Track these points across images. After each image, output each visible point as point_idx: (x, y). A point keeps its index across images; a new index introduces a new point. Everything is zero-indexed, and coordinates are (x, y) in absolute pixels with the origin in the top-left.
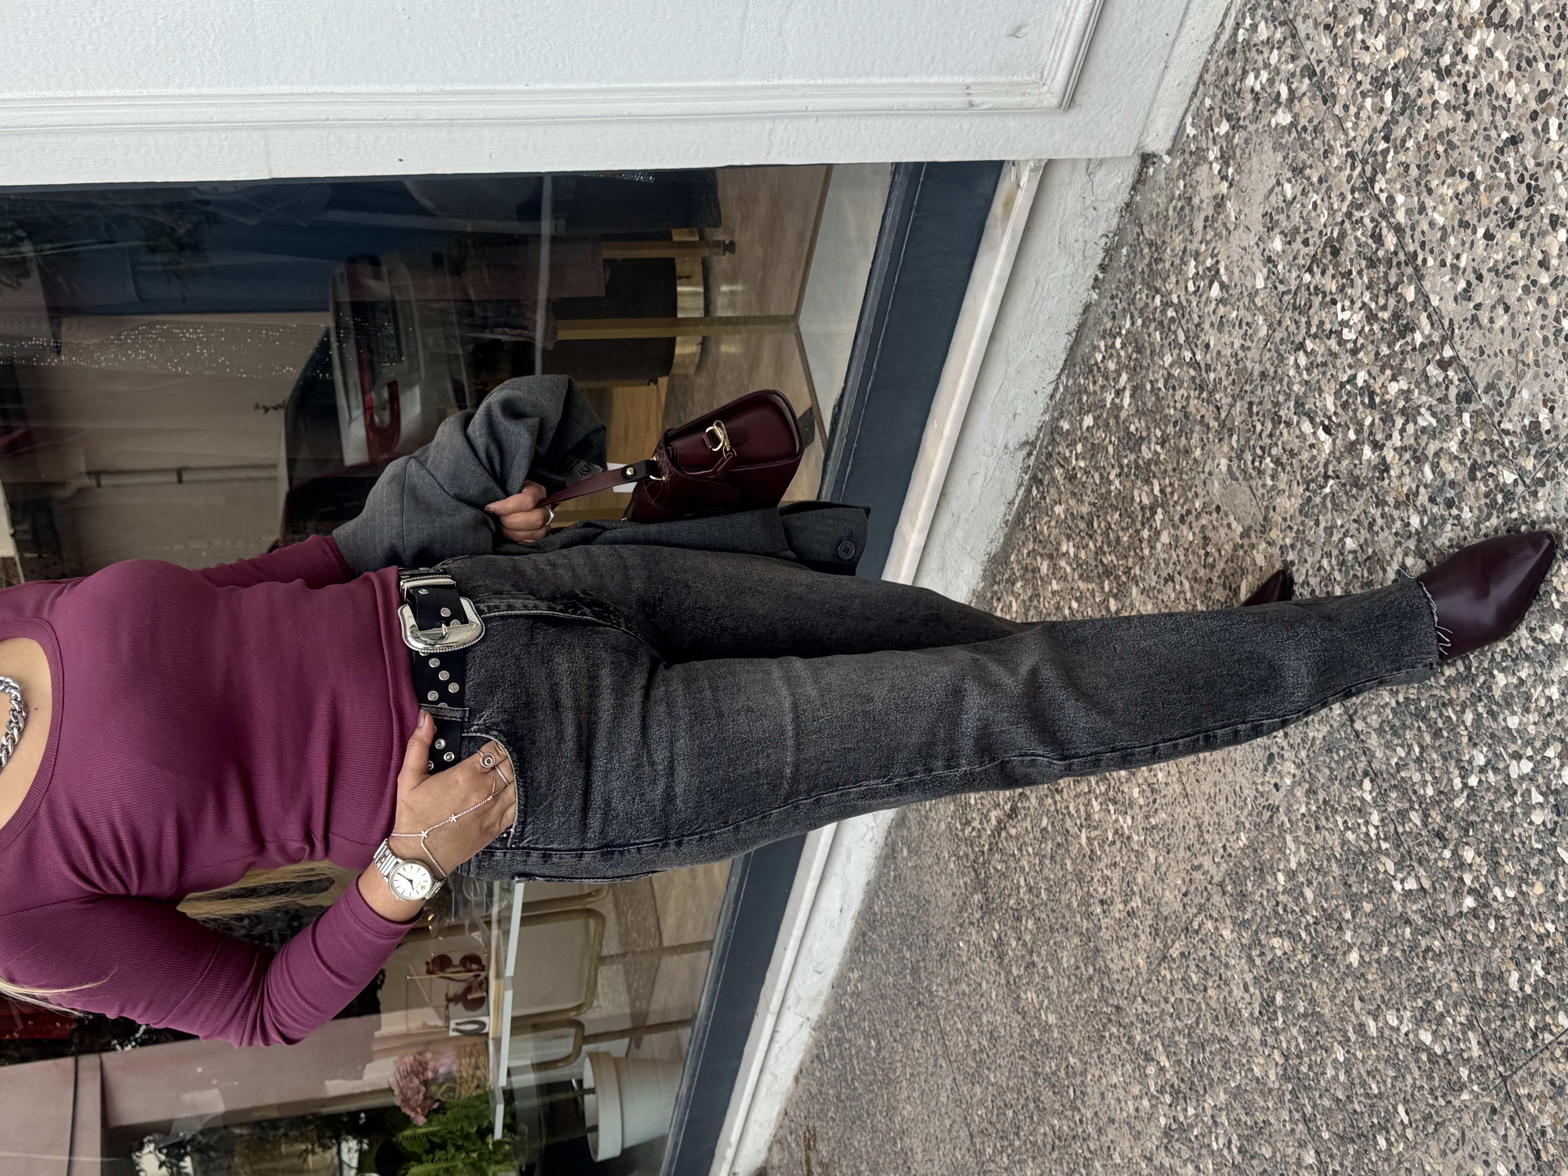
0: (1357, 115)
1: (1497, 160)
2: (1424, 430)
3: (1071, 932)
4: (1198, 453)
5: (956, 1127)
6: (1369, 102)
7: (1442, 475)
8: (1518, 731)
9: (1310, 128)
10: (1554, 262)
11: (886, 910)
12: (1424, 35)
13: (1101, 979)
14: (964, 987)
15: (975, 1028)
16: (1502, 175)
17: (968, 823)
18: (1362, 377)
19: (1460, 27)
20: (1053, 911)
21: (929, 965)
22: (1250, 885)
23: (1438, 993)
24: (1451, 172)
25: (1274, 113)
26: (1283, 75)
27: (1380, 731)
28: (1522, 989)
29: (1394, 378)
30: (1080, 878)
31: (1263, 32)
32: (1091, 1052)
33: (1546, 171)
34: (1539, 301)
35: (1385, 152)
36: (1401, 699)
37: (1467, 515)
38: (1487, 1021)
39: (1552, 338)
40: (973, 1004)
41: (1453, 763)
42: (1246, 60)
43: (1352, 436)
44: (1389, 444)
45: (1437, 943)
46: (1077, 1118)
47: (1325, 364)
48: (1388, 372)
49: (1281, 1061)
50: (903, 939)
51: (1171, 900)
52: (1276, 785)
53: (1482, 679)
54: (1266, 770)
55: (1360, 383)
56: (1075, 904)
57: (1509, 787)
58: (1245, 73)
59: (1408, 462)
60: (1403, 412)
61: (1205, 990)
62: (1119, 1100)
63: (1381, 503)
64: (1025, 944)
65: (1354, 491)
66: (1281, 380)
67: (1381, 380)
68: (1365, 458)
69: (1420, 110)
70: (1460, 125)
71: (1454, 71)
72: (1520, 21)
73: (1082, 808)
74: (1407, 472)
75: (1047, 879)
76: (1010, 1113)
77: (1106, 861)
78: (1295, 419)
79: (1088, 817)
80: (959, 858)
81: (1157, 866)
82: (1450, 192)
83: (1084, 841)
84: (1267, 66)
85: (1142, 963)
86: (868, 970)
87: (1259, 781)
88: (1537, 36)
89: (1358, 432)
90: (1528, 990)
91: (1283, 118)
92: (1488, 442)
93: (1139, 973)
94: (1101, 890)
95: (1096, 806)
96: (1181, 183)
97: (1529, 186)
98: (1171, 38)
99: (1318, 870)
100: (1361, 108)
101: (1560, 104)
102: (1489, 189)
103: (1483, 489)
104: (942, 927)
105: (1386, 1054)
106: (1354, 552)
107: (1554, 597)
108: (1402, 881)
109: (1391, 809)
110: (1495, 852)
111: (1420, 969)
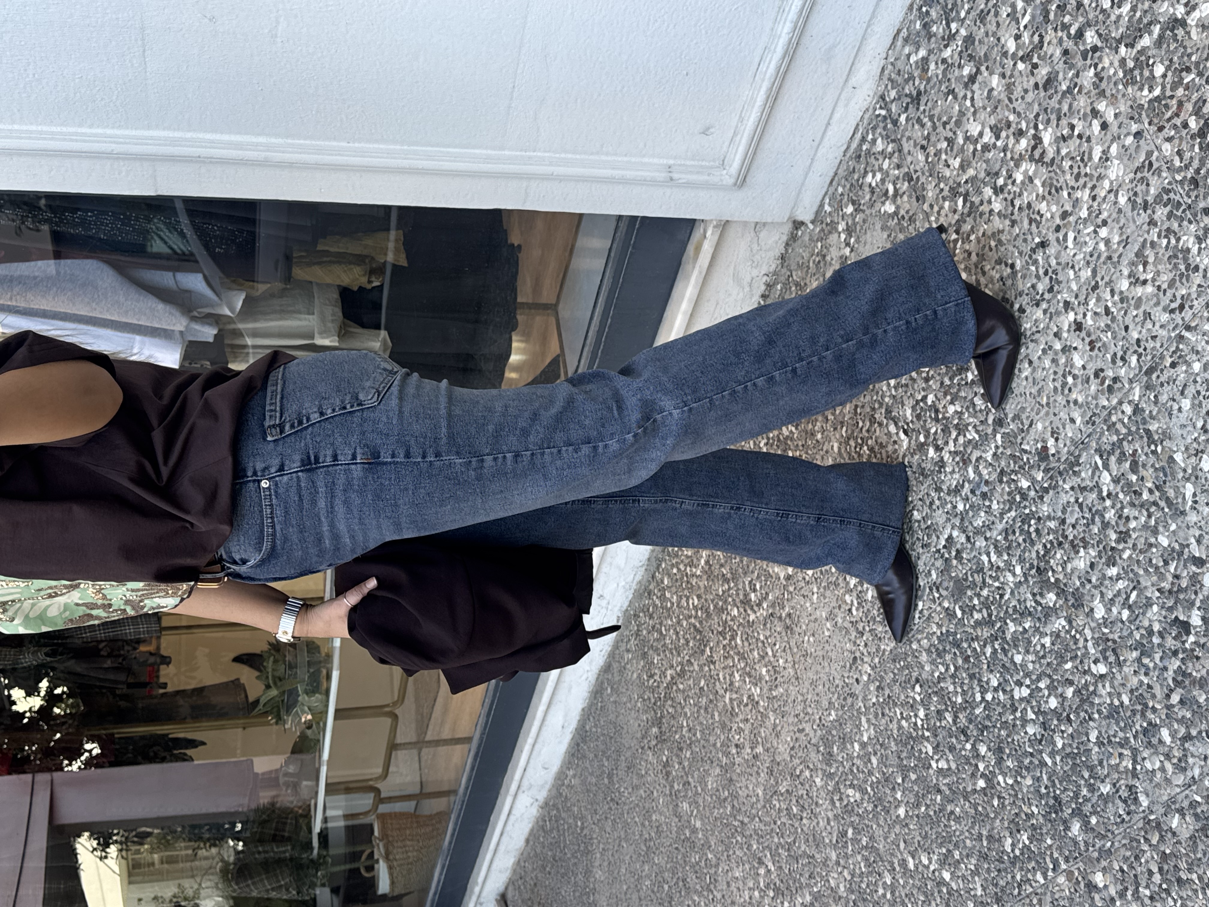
0: (939, 213)
1: (1030, 257)
2: (970, 441)
3: (715, 764)
4: (819, 436)
5: (630, 891)
6: (947, 204)
7: (980, 475)
8: (1021, 665)
9: (907, 218)
10: (1065, 335)
11: (594, 730)
12: (987, 161)
13: (732, 800)
14: (642, 792)
15: (647, 823)
16: (1033, 268)
17: (651, 676)
18: (930, 399)
19: (1012, 159)
20: (704, 747)
21: (620, 773)
22: (835, 748)
23: (957, 846)
24: (999, 262)
25: (883, 203)
26: (892, 178)
27: (929, 651)
28: (1013, 851)
29: (952, 402)
30: (723, 726)
31: (880, 145)
32: (723, 852)
33: (1063, 269)
34: (1054, 361)
35: (956, 241)
36: (944, 631)
37: (995, 506)
38: (988, 870)
39: (1060, 389)
40: (647, 805)
41: (976, 682)
42: (867, 163)
43: (922, 439)
44: (946, 449)
45: (958, 809)
46: (711, 897)
47: (907, 385)
48: (949, 398)
49: (849, 878)
50: (604, 752)
51: (783, 750)
52: (857, 680)
53: (998, 625)
54: (851, 668)
55: (929, 403)
56: (719, 745)
57: (1013, 705)
58: (866, 173)
59: (958, 463)
60: (957, 426)
61: (801, 819)
62: (739, 889)
63: (938, 489)
64: (684, 768)
65: (921, 478)
66: (878, 393)
67: (943, 402)
68: (930, 456)
69: (982, 214)
70: (1007, 228)
71: (1006, 191)
72: (1053, 159)
73: (728, 677)
74: (957, 470)
75: (701, 723)
76: (666, 887)
77: (741, 717)
78: (885, 421)
79: (731, 684)
80: (644, 700)
81: (775, 726)
82: (998, 276)
83: (727, 701)
84: (881, 169)
85: (760, 793)
86: (579, 770)
87: (846, 675)
88: (1063, 172)
89: (927, 437)
90: (1017, 852)
91: (889, 208)
92: (1012, 456)
93: (758, 800)
94: (737, 737)
95: (737, 676)
96: (819, 244)
97: (1051, 278)
98: (816, 143)
99: (881, 745)
100: (941, 208)
101: (1076, 222)
102: (1024, 277)
103: (1007, 489)
104: (630, 748)
105: (919, 884)
106: (919, 522)
107: (1050, 573)
108: (937, 761)
109: (933, 708)
110: (1000, 750)
111: (945, 826)
